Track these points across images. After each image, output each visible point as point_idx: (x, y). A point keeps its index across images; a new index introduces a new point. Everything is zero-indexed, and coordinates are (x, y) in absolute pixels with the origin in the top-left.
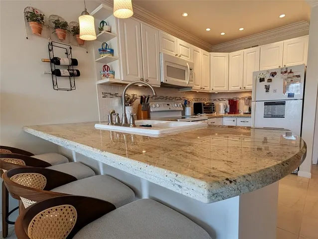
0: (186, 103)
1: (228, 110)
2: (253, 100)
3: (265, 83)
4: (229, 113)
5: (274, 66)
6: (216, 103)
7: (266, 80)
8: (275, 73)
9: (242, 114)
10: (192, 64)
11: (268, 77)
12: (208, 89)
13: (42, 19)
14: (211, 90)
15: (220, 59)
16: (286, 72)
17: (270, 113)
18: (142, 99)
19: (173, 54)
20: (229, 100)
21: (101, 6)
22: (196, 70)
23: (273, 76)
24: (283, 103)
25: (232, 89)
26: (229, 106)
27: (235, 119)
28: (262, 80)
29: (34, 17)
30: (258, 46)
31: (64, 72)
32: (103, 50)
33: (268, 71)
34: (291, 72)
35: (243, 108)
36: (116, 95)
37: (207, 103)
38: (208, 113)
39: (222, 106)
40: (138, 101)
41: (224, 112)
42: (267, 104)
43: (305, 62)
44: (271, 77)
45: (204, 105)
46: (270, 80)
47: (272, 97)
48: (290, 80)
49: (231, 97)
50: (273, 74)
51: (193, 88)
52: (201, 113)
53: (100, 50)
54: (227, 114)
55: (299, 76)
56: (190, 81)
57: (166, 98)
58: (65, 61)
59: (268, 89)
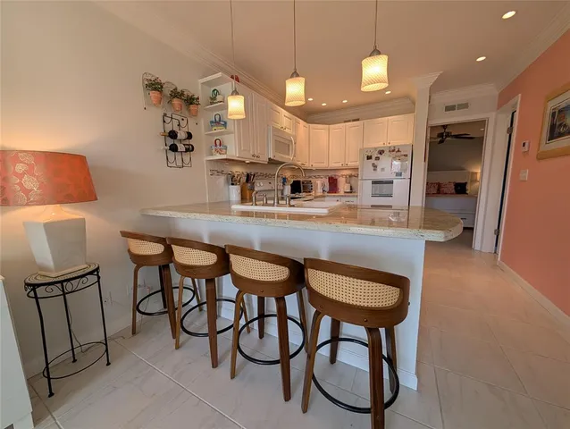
1: (327, 189)
2: (360, 178)
3: (373, 161)
4: (328, 193)
6: (313, 180)
7: (374, 158)
8: (383, 151)
9: (342, 193)
10: (295, 137)
11: (376, 154)
12: (308, 166)
13: (162, 87)
14: (310, 166)
15: (320, 131)
16: (393, 151)
17: (377, 192)
18: (248, 177)
19: (279, 126)
20: (329, 178)
21: (220, 74)
22: (299, 145)
23: (381, 154)
24: (391, 182)
25: (333, 165)
26: (328, 184)
27: (338, 199)
28: (369, 158)
29: (154, 86)
31: (181, 147)
32: (216, 122)
33: (375, 149)
34: (399, 151)
35: (343, 186)
36: (222, 172)
38: (308, 192)
39: (320, 184)
41: (322, 191)
42: (374, 183)
44: (379, 155)
45: (303, 183)
46: (377, 158)
47: (380, 176)
48: (397, 158)
49: (331, 174)
50: (381, 152)
51: (296, 164)
52: (300, 192)
53: (212, 122)
54: (326, 194)
55: (406, 156)
57: (266, 176)
58: (182, 135)
59: (375, 167)
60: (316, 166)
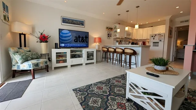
2: (150, 42)
5: (157, 33)
6: (138, 42)
10: (132, 33)
11: (154, 36)
12: (136, 38)
17: (154, 45)
18: (120, 41)
22: (133, 34)
24: (158, 43)
25: (144, 38)
26: (142, 43)
28: (152, 36)
29: (107, 28)
30: (152, 26)
33: (154, 34)
34: (160, 35)
39: (140, 43)
40: (119, 41)
41: (141, 45)
42: (153, 43)
43: (164, 32)
45: (135, 43)
47: (155, 41)
48: (160, 37)
49: (144, 41)
50: (156, 35)
55: (162, 36)
56: (131, 37)
58: (110, 34)
59: (154, 39)
60: (139, 39)
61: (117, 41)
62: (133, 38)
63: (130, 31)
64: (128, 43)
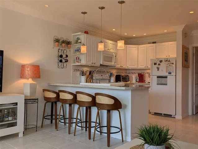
0: (111, 75)
1: (138, 80)
3: (157, 66)
4: (138, 82)
5: (163, 56)
7: (157, 64)
8: (162, 61)
9: (147, 83)
10: (116, 54)
11: (158, 62)
14: (127, 67)
15: (133, 49)
16: (167, 61)
18: (90, 72)
19: (107, 49)
20: (138, 74)
21: (80, 33)
22: (118, 57)
23: (161, 62)
25: (140, 67)
26: (138, 77)
28: (155, 64)
31: (64, 61)
33: (158, 59)
34: (169, 61)
35: (147, 79)
36: (78, 70)
37: (124, 75)
38: (125, 81)
40: (88, 73)
41: (135, 81)
42: (158, 77)
43: (176, 57)
44: (160, 63)
45: (122, 76)
48: (169, 65)
49: (140, 72)
50: (161, 61)
51: (116, 66)
52: (120, 81)
55: (173, 63)
56: (115, 63)
57: (101, 72)
58: (64, 56)
59: (158, 69)
60: (130, 67)
61: (83, 74)
62: (118, 66)
63: (112, 51)
64: (107, 76)
